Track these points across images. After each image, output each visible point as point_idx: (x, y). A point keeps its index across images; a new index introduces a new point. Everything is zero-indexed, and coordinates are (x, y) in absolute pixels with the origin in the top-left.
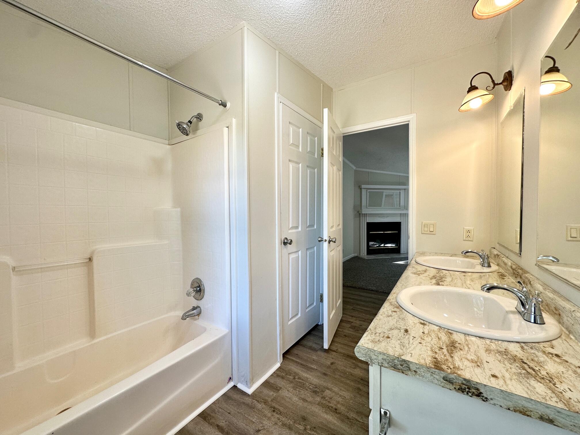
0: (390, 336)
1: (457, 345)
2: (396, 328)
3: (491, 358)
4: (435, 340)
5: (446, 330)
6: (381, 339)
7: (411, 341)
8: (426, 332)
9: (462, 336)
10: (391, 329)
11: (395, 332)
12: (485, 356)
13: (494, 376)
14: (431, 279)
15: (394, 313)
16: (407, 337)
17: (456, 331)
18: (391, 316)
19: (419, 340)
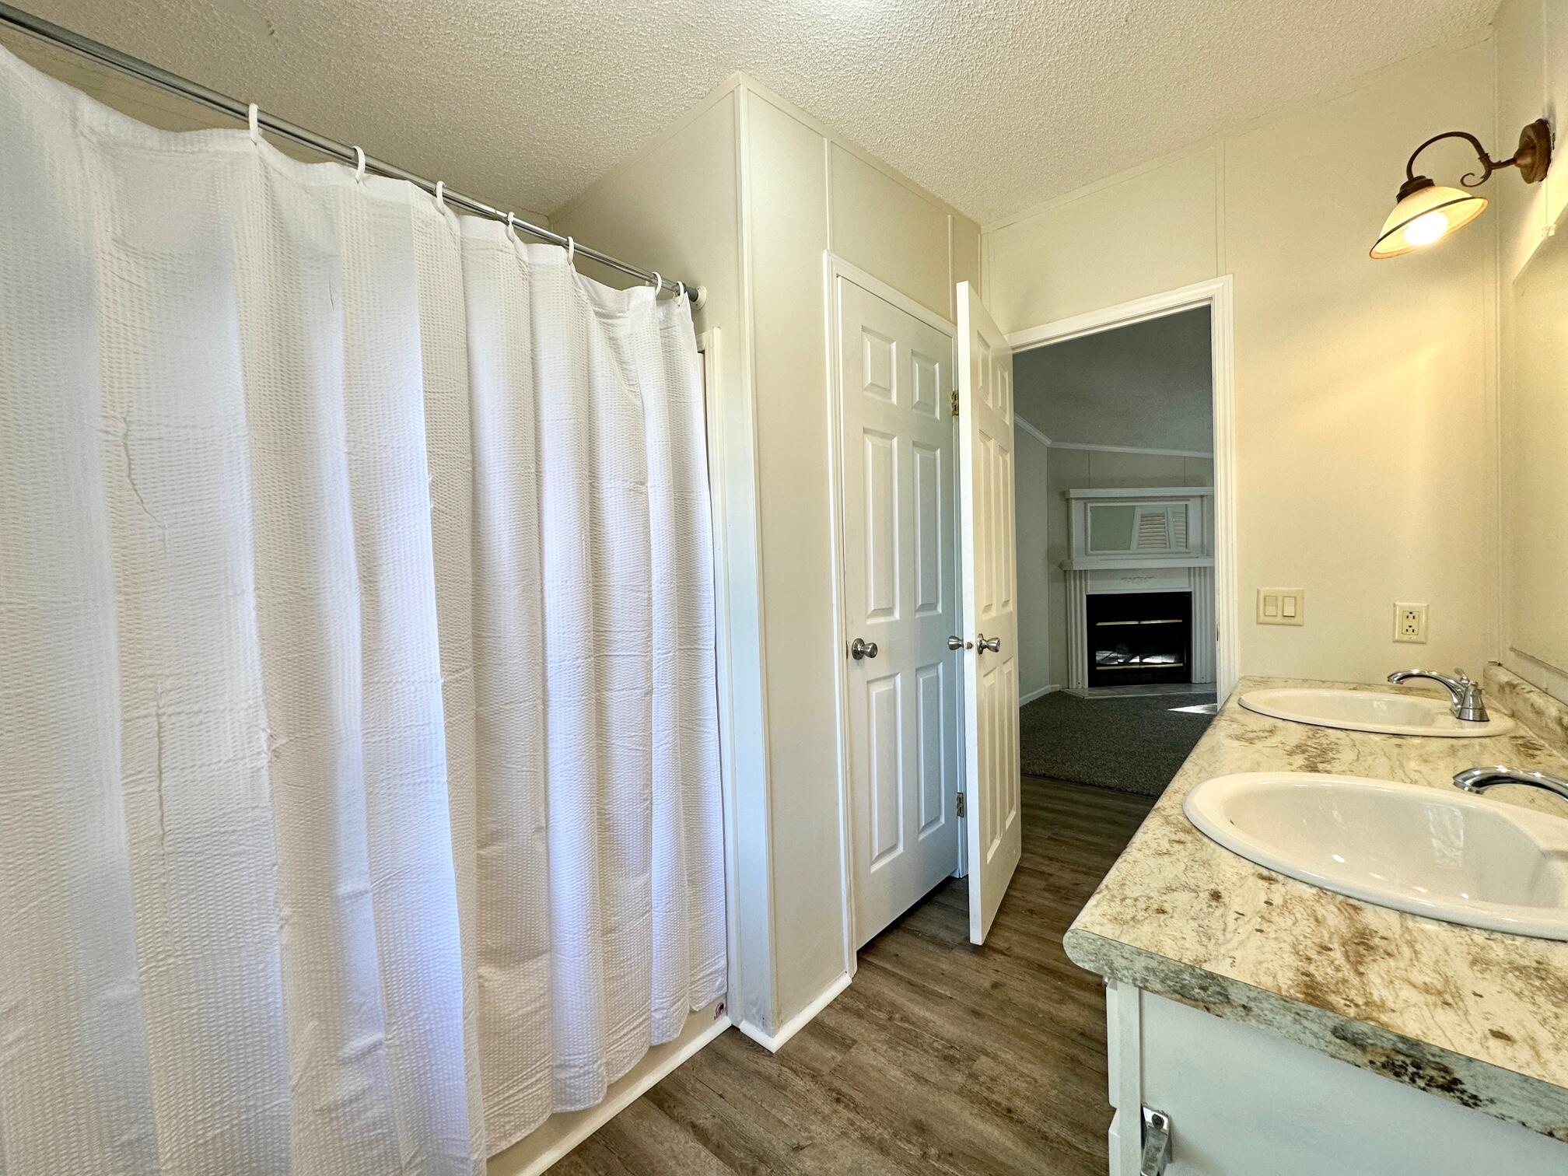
0: (1167, 907)
1: (1377, 941)
2: (1186, 887)
3: (1489, 985)
4: (1305, 926)
5: (1341, 897)
6: (1141, 915)
7: (1232, 925)
8: (1277, 900)
9: (1393, 919)
10: (1170, 889)
11: (1183, 898)
12: (1466, 977)
13: (1498, 1035)
14: (1291, 753)
15: (1177, 847)
16: (1218, 913)
17: (1373, 904)
18: (1168, 853)
19: (1256, 922)
